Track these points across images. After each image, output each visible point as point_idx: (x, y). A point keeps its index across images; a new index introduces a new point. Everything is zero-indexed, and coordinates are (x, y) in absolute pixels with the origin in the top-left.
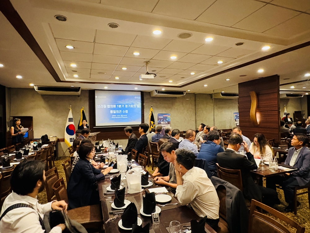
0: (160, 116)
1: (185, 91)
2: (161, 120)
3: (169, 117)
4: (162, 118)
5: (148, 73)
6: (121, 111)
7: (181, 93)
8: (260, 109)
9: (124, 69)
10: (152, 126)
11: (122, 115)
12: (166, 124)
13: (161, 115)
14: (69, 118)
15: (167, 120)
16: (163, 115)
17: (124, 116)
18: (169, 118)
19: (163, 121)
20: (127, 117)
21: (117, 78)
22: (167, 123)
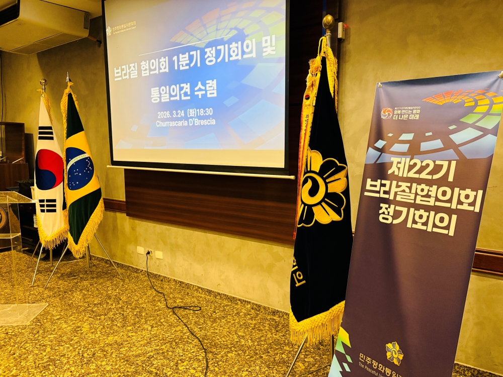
6: (187, 87)
11: (192, 112)
12: (442, 182)
14: (40, 128)
15: (457, 138)
17: (200, 118)
19: (414, 150)
20: (213, 122)
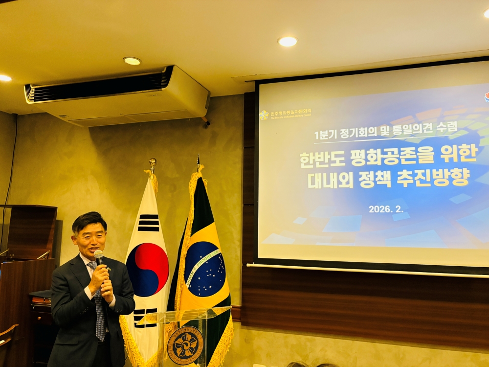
14: (142, 217)
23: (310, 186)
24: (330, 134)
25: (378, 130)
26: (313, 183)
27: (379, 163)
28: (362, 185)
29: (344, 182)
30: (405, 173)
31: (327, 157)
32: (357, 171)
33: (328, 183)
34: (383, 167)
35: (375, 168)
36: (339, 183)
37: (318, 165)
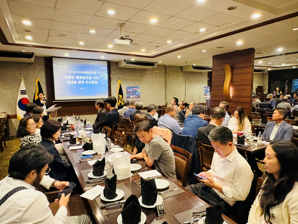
0: (129, 89)
1: (156, 63)
2: (130, 94)
3: (139, 90)
4: (131, 92)
5: (122, 38)
7: (152, 64)
8: (234, 83)
9: (93, 31)
10: (120, 100)
12: (136, 98)
13: (131, 88)
14: (21, 91)
15: (137, 93)
16: (132, 88)
18: (139, 92)
19: (132, 95)
21: (81, 43)
22: (136, 96)
23: (67, 83)
24: (71, 72)
25: (82, 72)
26: (68, 83)
27: (82, 79)
28: (79, 83)
29: (75, 83)
30: (87, 81)
31: (71, 77)
32: (77, 80)
33: (71, 83)
34: (83, 80)
35: (81, 80)
36: (74, 83)
37: (69, 79)
